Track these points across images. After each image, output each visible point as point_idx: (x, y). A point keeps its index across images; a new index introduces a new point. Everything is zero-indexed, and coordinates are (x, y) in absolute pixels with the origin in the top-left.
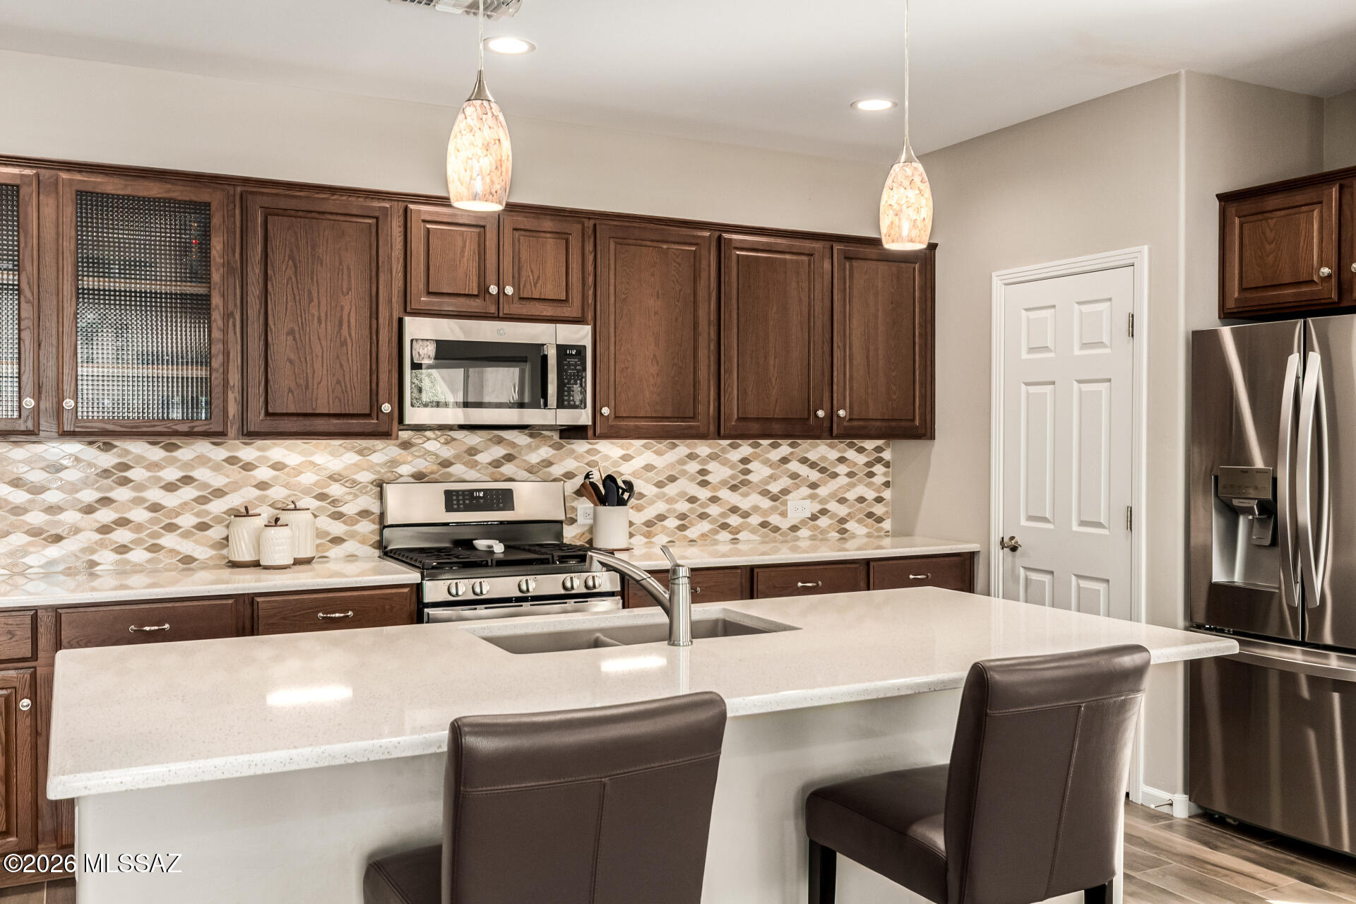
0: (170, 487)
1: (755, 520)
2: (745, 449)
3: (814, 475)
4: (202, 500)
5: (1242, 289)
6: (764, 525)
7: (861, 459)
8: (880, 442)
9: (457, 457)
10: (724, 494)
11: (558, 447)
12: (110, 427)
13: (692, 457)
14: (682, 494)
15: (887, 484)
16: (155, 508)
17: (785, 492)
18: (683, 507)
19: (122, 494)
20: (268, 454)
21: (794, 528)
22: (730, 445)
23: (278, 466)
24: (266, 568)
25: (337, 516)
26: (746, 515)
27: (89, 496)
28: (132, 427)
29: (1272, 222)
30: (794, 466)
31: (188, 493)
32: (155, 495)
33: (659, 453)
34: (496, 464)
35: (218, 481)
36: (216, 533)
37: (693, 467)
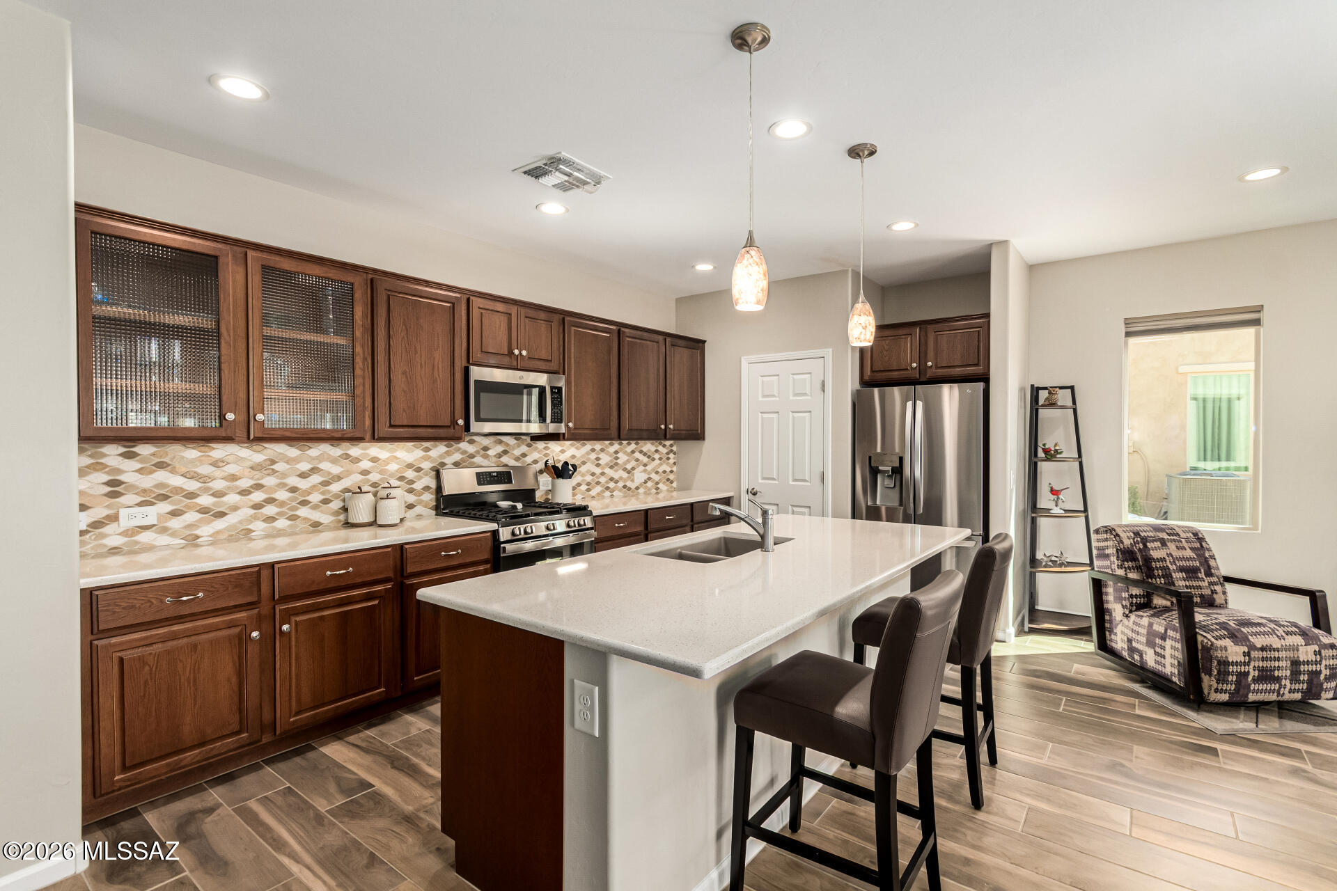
0: (303, 475)
1: (621, 484)
2: (616, 446)
3: (645, 459)
4: (326, 483)
5: (872, 371)
6: (625, 487)
7: (664, 450)
8: (672, 442)
9: (478, 452)
10: (607, 470)
11: (529, 445)
12: (288, 434)
13: (593, 450)
14: (588, 471)
15: (675, 463)
16: (293, 490)
17: (633, 469)
18: (589, 478)
19: (270, 481)
20: (368, 451)
21: (637, 488)
22: (610, 444)
23: (374, 460)
24: (381, 526)
25: (411, 491)
26: (616, 482)
27: (245, 483)
28: (303, 434)
29: (887, 342)
30: (637, 455)
31: (316, 479)
32: (293, 481)
33: (577, 448)
34: (499, 456)
35: (336, 470)
36: (337, 505)
37: (593, 456)
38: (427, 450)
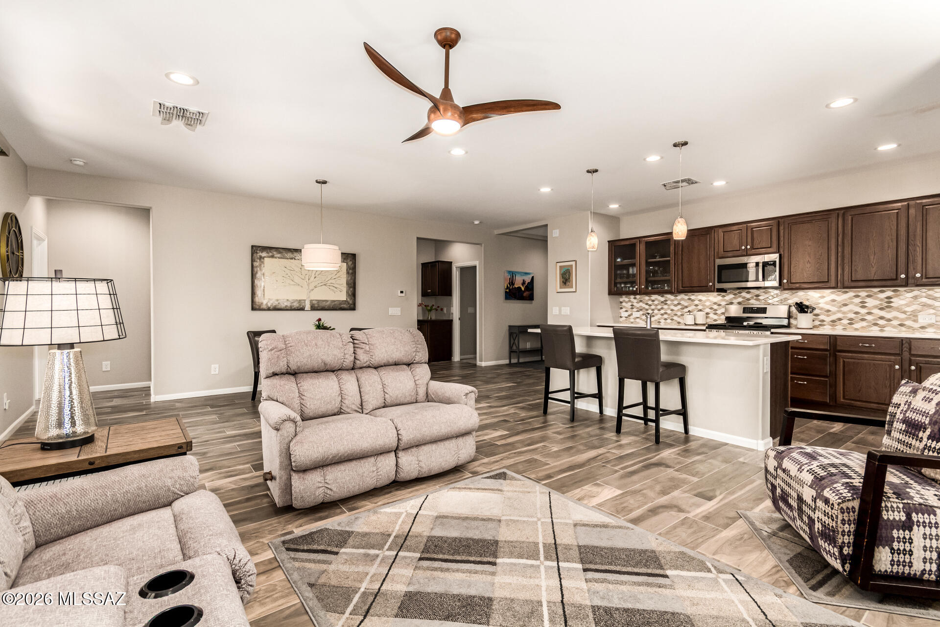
0: (675, 305)
1: (896, 323)
2: (890, 292)
3: (938, 304)
4: (683, 309)
6: (901, 325)
10: (876, 311)
13: (857, 296)
14: (850, 311)
16: (672, 310)
17: (917, 311)
18: (852, 316)
19: (665, 307)
21: (923, 327)
22: (881, 291)
23: (700, 300)
25: (716, 314)
26: (889, 320)
27: (659, 307)
30: (923, 300)
31: (679, 307)
32: (672, 307)
35: (686, 304)
37: (858, 300)
38: (724, 296)
